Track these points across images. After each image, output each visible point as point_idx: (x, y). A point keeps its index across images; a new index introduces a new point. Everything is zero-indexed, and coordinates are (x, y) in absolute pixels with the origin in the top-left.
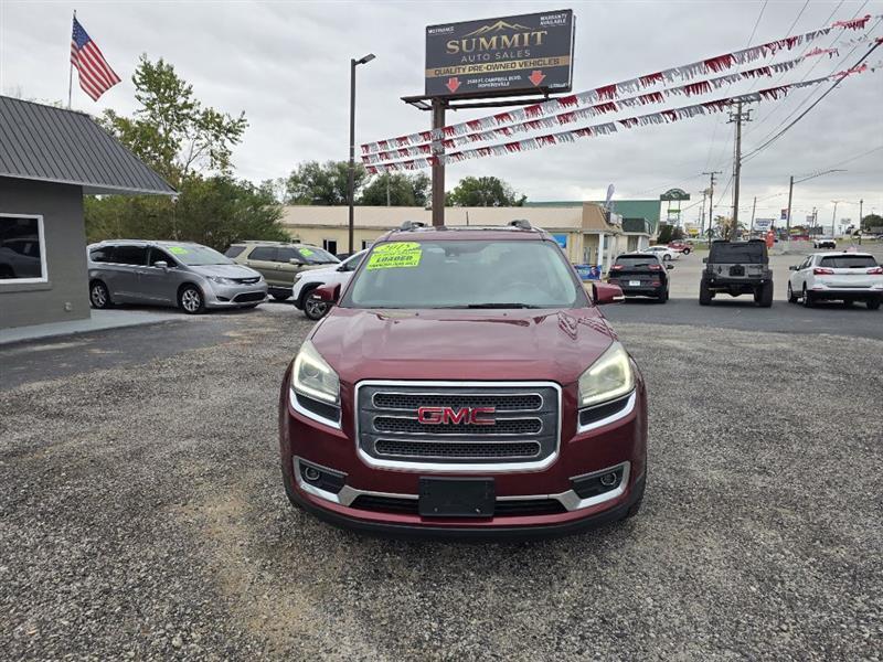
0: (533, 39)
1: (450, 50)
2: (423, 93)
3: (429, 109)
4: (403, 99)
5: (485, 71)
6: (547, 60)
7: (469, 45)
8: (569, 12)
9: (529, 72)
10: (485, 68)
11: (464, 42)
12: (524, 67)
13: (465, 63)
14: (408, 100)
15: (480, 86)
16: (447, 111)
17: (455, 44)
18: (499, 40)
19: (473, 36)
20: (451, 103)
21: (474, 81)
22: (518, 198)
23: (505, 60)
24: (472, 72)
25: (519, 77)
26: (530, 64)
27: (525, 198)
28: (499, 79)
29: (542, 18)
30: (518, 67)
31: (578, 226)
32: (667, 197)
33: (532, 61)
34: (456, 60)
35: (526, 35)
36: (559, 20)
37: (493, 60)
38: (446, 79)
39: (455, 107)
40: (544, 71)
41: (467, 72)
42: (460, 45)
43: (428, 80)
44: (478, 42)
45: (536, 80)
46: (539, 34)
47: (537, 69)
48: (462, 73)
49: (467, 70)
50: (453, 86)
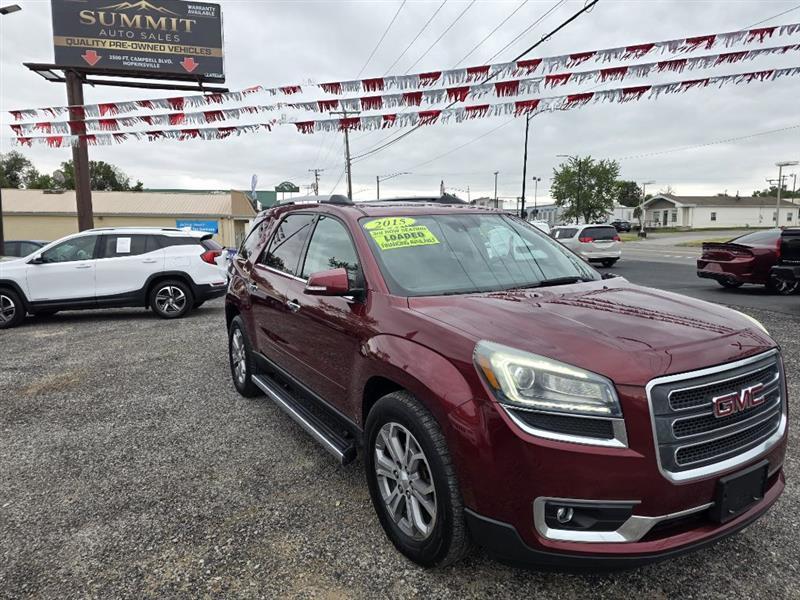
0: (181, 25)
1: (84, 20)
2: (52, 61)
3: (60, 80)
4: (26, 65)
5: (130, 49)
6: (198, 49)
7: (108, 18)
8: (217, 7)
9: (182, 58)
10: (129, 46)
11: (101, 14)
12: (173, 52)
13: (103, 37)
14: (34, 67)
15: (125, 63)
16: (84, 85)
17: (90, 15)
18: (143, 20)
19: (112, 10)
20: (89, 77)
21: (119, 58)
22: (133, 184)
23: (152, 41)
24: (114, 47)
25: (169, 61)
26: (181, 50)
27: (140, 184)
28: (147, 60)
29: (190, 7)
30: (167, 51)
31: (228, 212)
32: (280, 189)
33: (183, 47)
34: (94, 31)
35: (174, 21)
36: (208, 13)
37: (137, 38)
38: (83, 51)
39: (93, 83)
40: (197, 59)
41: (107, 46)
42: (97, 16)
43: (57, 48)
44: (118, 18)
45: (190, 66)
46: (188, 22)
47: (189, 56)
48: (101, 46)
49: (107, 44)
50: (92, 60)
